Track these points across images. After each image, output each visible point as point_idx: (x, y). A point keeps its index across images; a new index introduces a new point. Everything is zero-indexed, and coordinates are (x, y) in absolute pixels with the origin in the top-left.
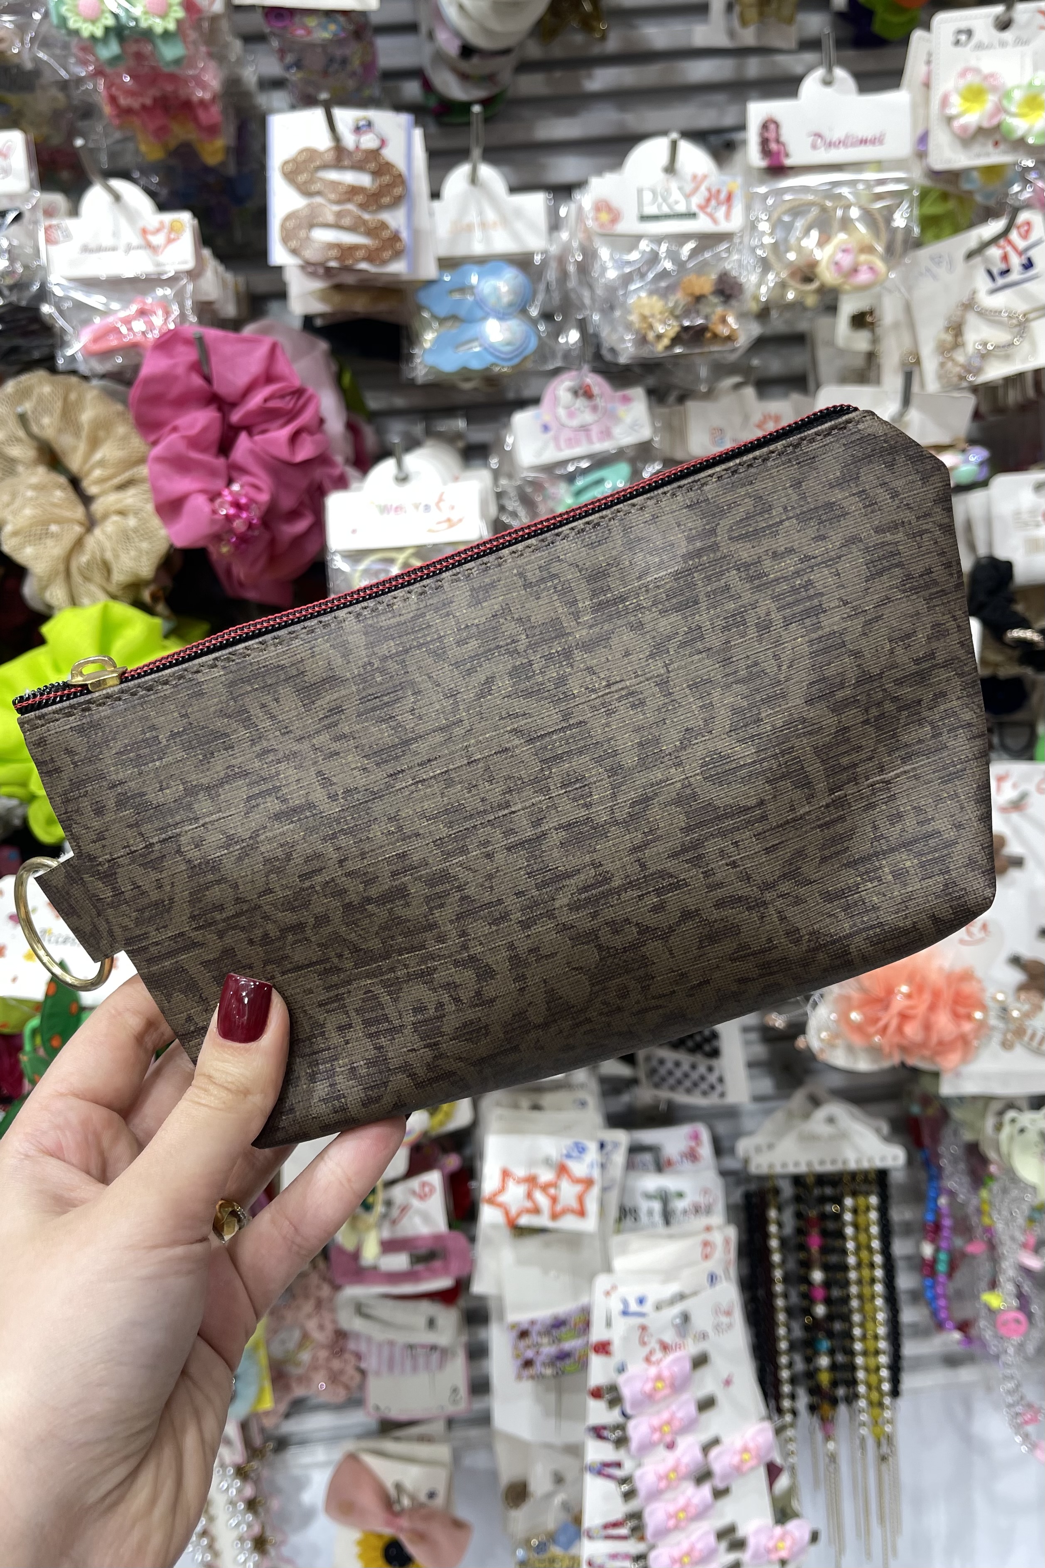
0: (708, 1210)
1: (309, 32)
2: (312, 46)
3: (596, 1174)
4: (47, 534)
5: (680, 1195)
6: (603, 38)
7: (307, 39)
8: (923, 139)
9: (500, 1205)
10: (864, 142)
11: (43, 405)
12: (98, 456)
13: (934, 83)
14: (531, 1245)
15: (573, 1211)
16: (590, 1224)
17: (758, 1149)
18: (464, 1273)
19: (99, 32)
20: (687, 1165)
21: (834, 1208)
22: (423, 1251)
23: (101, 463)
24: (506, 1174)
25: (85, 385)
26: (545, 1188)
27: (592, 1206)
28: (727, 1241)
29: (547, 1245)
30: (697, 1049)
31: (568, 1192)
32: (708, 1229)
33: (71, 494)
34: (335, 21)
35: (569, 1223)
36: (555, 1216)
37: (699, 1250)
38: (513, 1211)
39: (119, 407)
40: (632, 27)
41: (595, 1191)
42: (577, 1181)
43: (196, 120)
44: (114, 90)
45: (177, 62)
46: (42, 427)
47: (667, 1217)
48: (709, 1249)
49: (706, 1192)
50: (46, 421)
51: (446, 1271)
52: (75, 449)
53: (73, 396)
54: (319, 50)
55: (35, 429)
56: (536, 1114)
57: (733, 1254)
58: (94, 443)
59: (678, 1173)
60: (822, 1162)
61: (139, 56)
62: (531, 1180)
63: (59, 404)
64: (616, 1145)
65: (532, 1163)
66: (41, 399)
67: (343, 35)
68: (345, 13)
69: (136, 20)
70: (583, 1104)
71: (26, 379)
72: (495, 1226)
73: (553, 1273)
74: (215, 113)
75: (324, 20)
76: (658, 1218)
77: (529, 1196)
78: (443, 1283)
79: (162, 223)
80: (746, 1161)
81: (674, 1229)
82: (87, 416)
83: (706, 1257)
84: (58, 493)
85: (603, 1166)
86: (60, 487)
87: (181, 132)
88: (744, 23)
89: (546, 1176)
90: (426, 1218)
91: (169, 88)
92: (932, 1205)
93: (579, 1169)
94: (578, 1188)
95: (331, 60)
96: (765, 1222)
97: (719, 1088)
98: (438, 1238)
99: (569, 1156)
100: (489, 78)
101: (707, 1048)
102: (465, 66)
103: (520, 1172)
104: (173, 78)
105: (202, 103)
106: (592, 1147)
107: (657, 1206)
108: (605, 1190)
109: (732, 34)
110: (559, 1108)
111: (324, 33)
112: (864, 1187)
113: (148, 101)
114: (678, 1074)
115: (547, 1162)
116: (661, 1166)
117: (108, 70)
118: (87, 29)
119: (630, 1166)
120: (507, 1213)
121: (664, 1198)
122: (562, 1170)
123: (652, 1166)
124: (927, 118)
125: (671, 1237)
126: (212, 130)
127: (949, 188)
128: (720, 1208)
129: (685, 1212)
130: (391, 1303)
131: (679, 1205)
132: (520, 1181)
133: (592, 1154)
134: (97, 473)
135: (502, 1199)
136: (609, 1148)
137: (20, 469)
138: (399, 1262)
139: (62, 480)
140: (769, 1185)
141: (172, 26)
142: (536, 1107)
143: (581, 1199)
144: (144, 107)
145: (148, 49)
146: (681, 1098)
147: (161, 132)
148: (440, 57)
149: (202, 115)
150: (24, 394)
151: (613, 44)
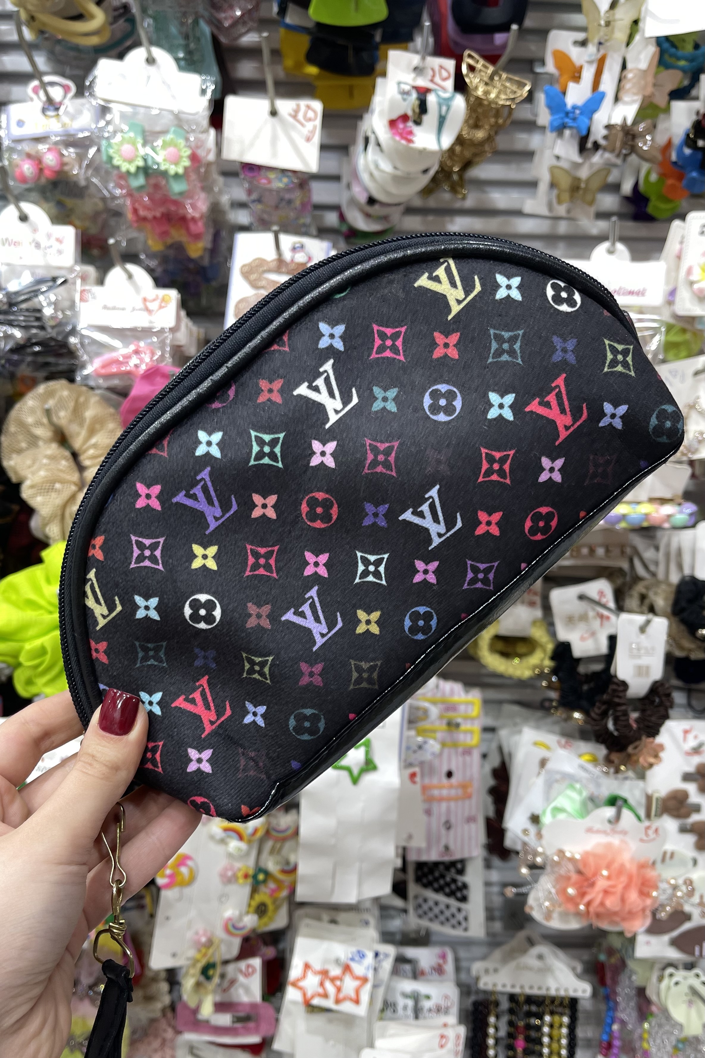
0: (446, 1011)
1: (270, 181)
2: (270, 191)
3: (370, 975)
4: (53, 489)
5: (428, 997)
6: (464, 198)
7: (268, 186)
8: (673, 293)
9: (300, 988)
10: (631, 293)
11: (61, 404)
12: (93, 441)
13: (683, 257)
14: (319, 1020)
15: (351, 999)
16: (361, 1010)
17: (487, 971)
18: (269, 1034)
19: (133, 169)
20: (436, 976)
21: (538, 1022)
22: (242, 1014)
23: (95, 446)
24: (307, 966)
25: (91, 392)
26: (333, 980)
27: (365, 997)
28: (458, 1037)
29: (330, 1021)
30: (451, 894)
31: (349, 985)
32: (445, 1025)
33: (71, 463)
34: (288, 177)
35: (347, 1007)
36: (338, 1001)
37: (438, 1040)
38: (309, 994)
39: (112, 410)
40: (484, 192)
41: (368, 987)
42: (357, 978)
43: (188, 229)
44: (137, 205)
45: (181, 194)
46: (59, 418)
47: (417, 1012)
48: (444, 1040)
49: (446, 997)
50: (62, 414)
51: (256, 1031)
52: (78, 434)
53: (82, 399)
54: (275, 193)
55: (55, 419)
56: (332, 926)
57: (461, 1047)
58: (92, 432)
59: (428, 981)
60: (531, 987)
61: (157, 187)
62: (324, 973)
63: (71, 404)
64: (386, 956)
65: (326, 961)
66: (61, 399)
67: (292, 186)
68: (294, 172)
69: (158, 164)
70: (367, 923)
71: (53, 384)
72: (294, 1003)
73: (331, 1043)
74: (199, 227)
75: (280, 175)
76: (410, 1012)
77: (322, 984)
78: (254, 1039)
79: (157, 296)
80: (477, 979)
81: (421, 1022)
82: (89, 414)
83: (442, 1046)
84: (64, 463)
85: (375, 970)
86: (65, 458)
87: (177, 235)
88: (560, 202)
89: (335, 971)
90: (247, 990)
91: (173, 208)
92: (607, 1029)
93: (359, 969)
94: (357, 983)
95: (282, 199)
96: (487, 1025)
97: (464, 924)
98: (254, 1006)
99: (352, 959)
100: (385, 218)
101: (459, 895)
102: (370, 210)
103: (317, 966)
104: (176, 203)
105: (193, 219)
106: (370, 956)
107: (410, 1003)
108: (375, 986)
109: (550, 207)
110: (349, 924)
111: (279, 184)
112: (560, 1010)
113: (158, 214)
114: (436, 910)
115: (337, 961)
116: (417, 975)
117: (136, 194)
118: (125, 167)
119: (395, 972)
120: (304, 995)
121: (416, 997)
122: (347, 969)
123: (410, 974)
124: (676, 279)
125: (418, 1026)
126: (197, 237)
127: (687, 326)
128: (455, 1010)
129: (430, 1010)
130: (214, 1048)
131: (426, 1004)
132: (316, 973)
133: (370, 958)
134: (91, 452)
135: (302, 984)
136: (381, 957)
137: (41, 443)
138: (225, 1019)
139: (67, 454)
140: (493, 998)
141: (180, 171)
142: (333, 921)
143: (357, 992)
144: (155, 218)
145: (163, 182)
146: (435, 927)
147: (165, 234)
148: (353, 202)
149: (192, 227)
150: (50, 394)
151: (469, 203)
